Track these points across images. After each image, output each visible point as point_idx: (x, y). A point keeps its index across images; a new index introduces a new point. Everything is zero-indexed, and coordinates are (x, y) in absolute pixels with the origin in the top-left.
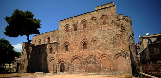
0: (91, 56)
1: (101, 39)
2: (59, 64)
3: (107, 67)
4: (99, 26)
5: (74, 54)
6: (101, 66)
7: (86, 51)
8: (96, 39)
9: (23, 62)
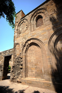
9: (23, 49)
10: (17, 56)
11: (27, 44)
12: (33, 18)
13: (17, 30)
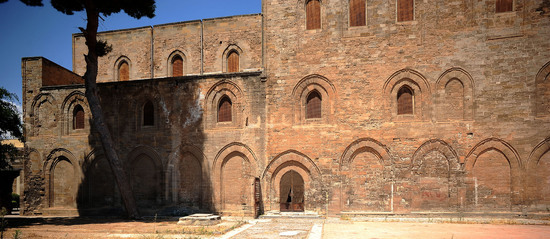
0: (435, 143)
1: (483, 77)
2: (274, 175)
3: (499, 190)
4: (479, 18)
5: (356, 132)
6: (473, 183)
7: (413, 124)
8: (461, 76)
9: (46, 164)
10: (34, 174)
11: (54, 156)
12: (67, 106)
13: (31, 116)
